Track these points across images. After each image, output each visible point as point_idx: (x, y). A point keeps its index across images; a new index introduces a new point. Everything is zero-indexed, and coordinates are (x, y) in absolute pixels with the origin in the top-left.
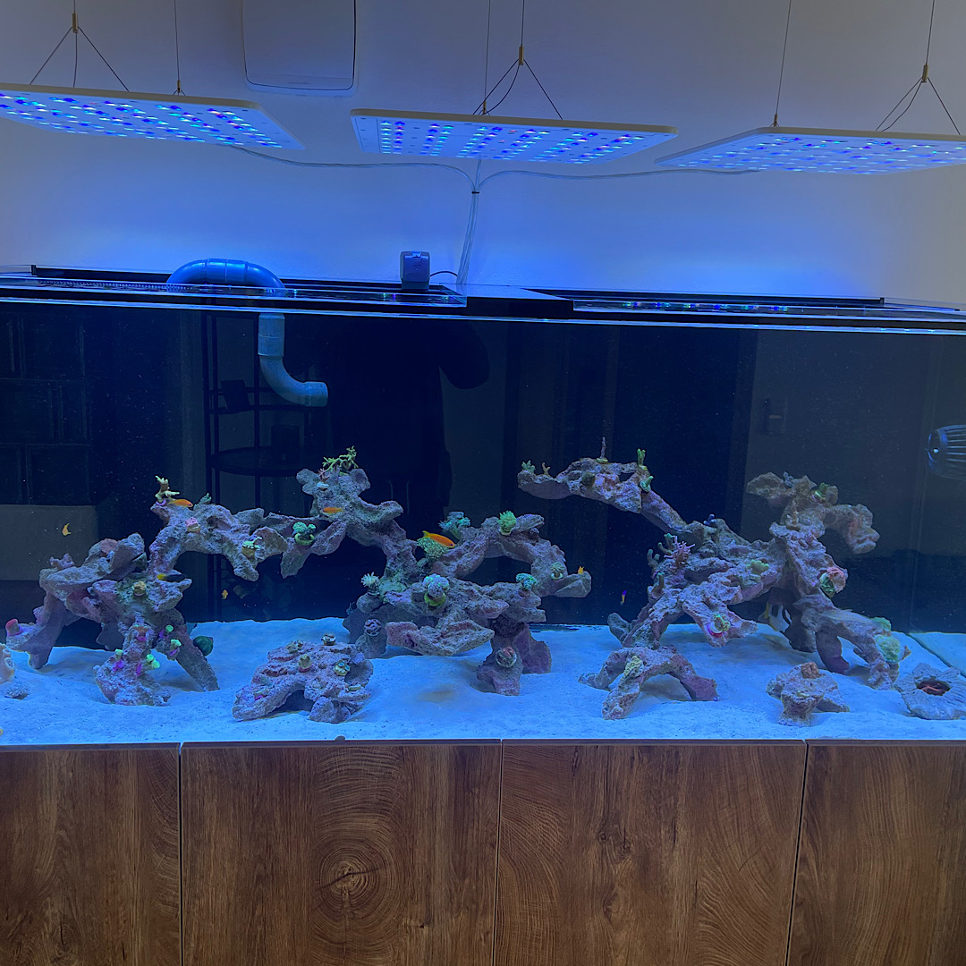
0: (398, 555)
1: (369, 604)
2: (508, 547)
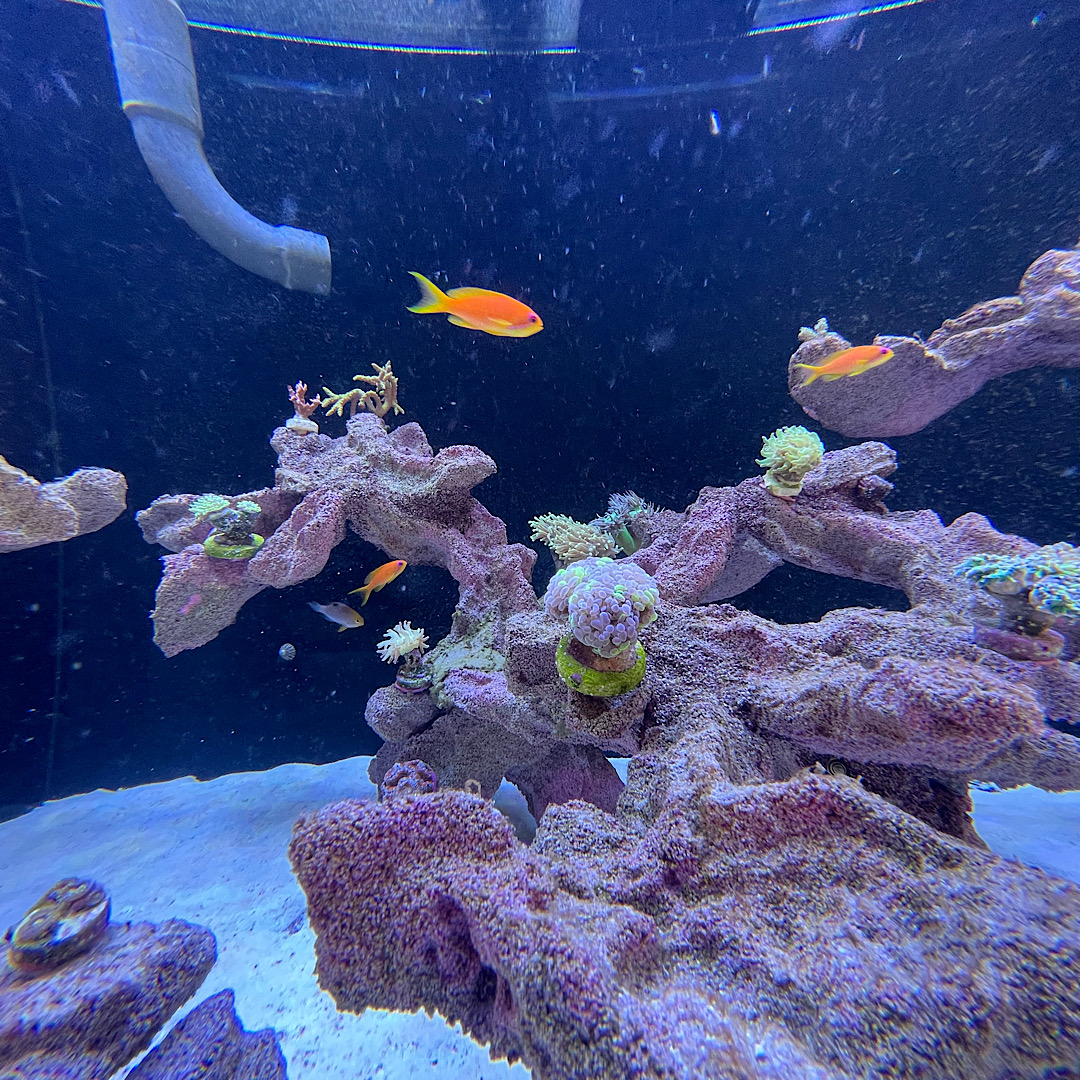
0: (488, 579)
1: (400, 714)
2: (798, 533)
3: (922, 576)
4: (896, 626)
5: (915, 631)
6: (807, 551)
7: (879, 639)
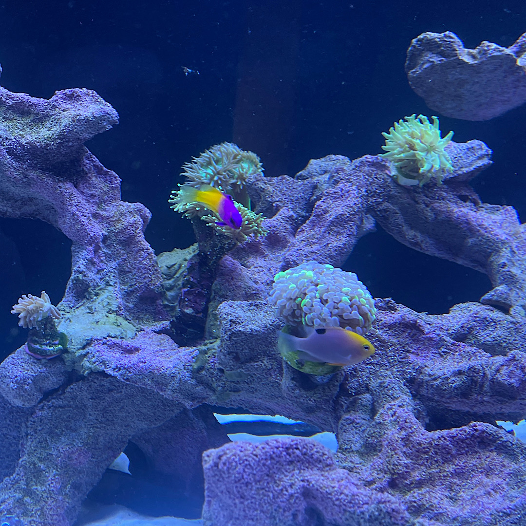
3: (506, 269)
4: (501, 319)
5: (512, 322)
6: (419, 237)
7: (491, 329)
